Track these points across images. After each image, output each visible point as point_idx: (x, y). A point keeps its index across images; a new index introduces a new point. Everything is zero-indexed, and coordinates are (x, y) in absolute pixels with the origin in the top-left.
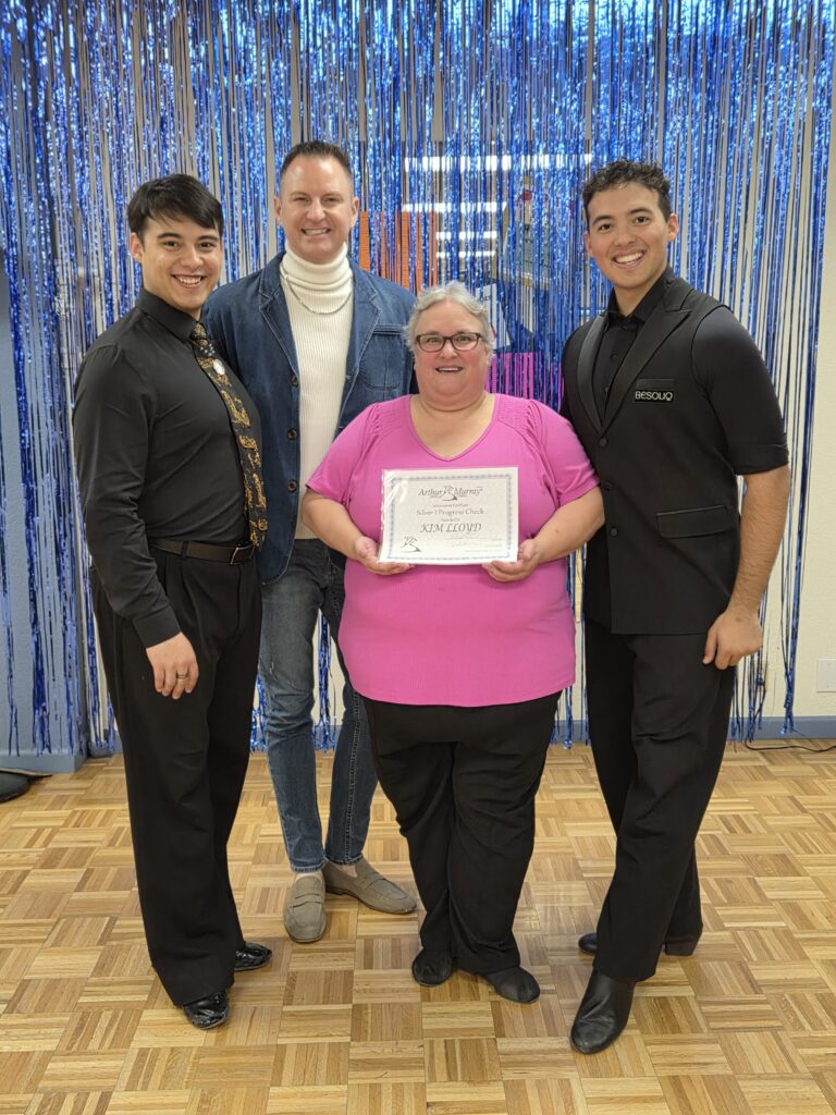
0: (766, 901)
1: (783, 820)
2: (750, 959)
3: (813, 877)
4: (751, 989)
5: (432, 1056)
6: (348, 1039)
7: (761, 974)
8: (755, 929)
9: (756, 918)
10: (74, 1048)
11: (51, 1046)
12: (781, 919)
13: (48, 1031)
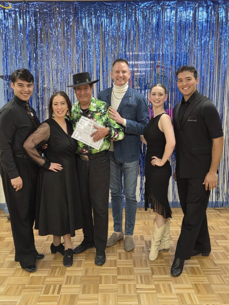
0: (218, 246)
1: (223, 227)
4: (214, 265)
5: (137, 279)
6: (117, 275)
8: (216, 252)
10: (52, 275)
11: (46, 275)
12: (222, 250)
13: (45, 272)
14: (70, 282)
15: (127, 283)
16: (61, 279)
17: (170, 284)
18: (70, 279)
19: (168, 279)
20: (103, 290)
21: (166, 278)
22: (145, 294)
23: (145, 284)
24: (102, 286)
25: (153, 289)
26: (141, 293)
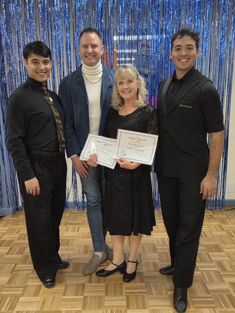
0: (212, 261)
1: (217, 233)
2: (207, 282)
3: (226, 253)
4: (207, 293)
6: (81, 309)
7: (210, 287)
8: (208, 271)
9: (209, 267)
12: (216, 268)
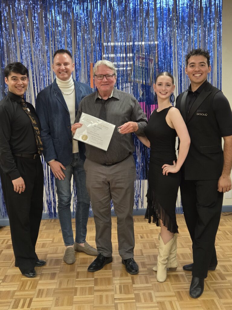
6: (94, 286)
10: (22, 289)
11: (15, 289)
13: (14, 286)
14: (42, 294)
15: (104, 294)
16: (32, 292)
17: (151, 293)
18: (42, 292)
19: (149, 288)
20: (78, 302)
21: (147, 287)
22: (123, 304)
23: (124, 293)
24: (77, 298)
25: (132, 299)
26: (119, 303)
